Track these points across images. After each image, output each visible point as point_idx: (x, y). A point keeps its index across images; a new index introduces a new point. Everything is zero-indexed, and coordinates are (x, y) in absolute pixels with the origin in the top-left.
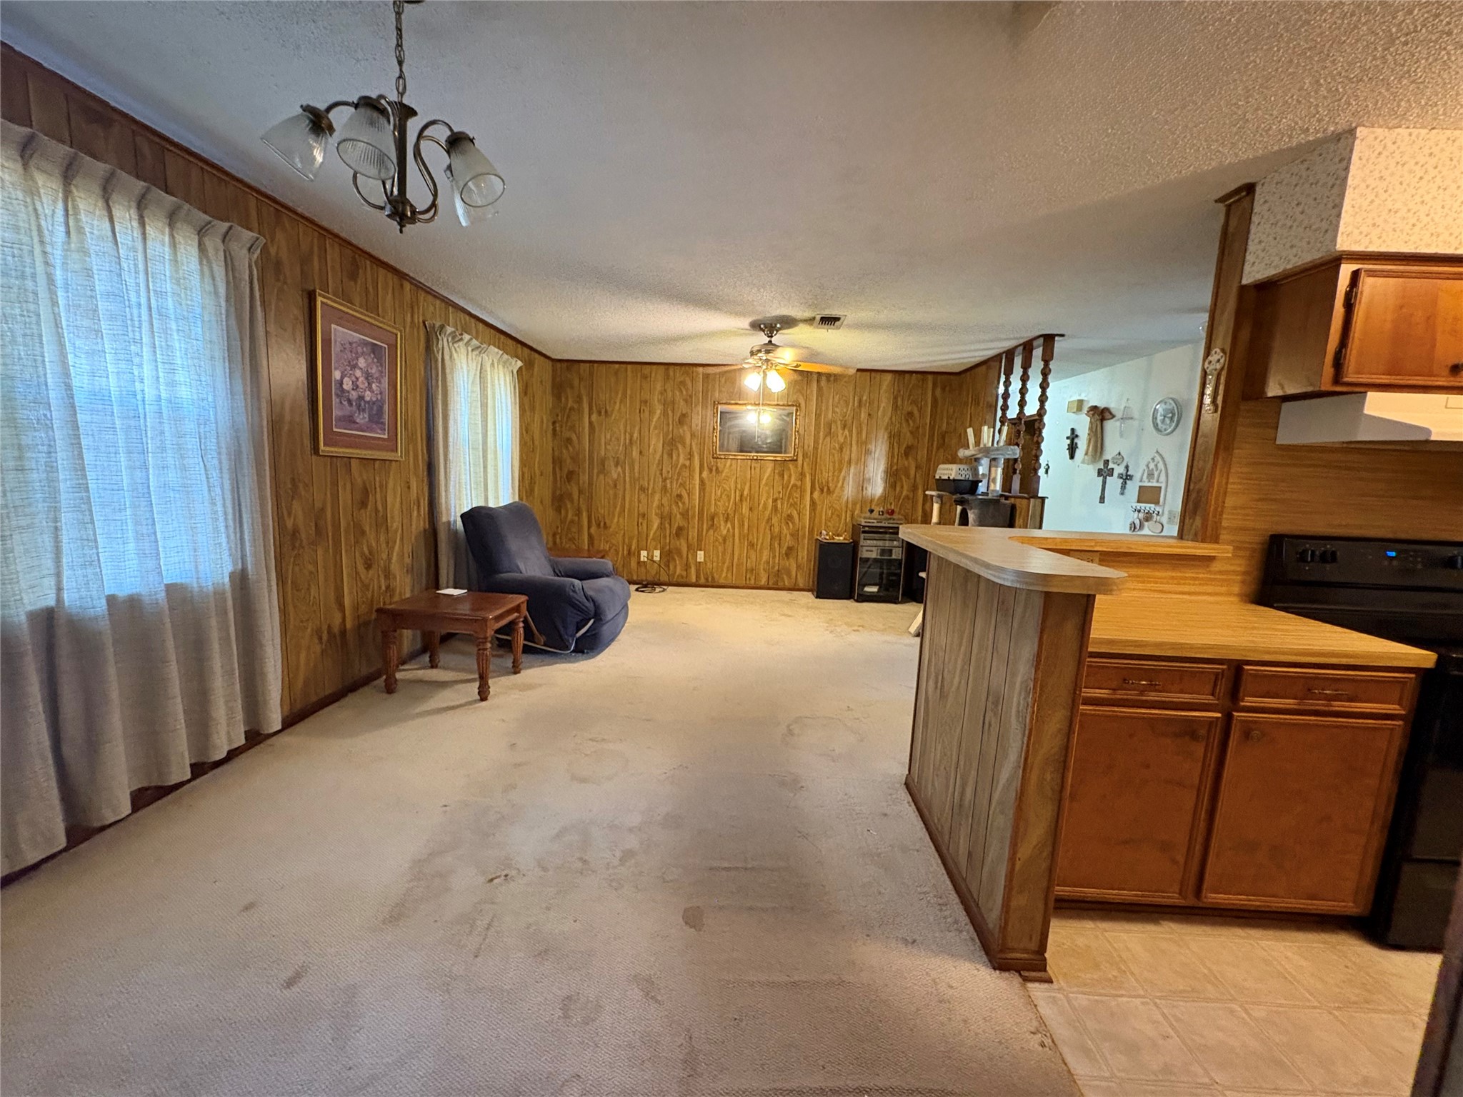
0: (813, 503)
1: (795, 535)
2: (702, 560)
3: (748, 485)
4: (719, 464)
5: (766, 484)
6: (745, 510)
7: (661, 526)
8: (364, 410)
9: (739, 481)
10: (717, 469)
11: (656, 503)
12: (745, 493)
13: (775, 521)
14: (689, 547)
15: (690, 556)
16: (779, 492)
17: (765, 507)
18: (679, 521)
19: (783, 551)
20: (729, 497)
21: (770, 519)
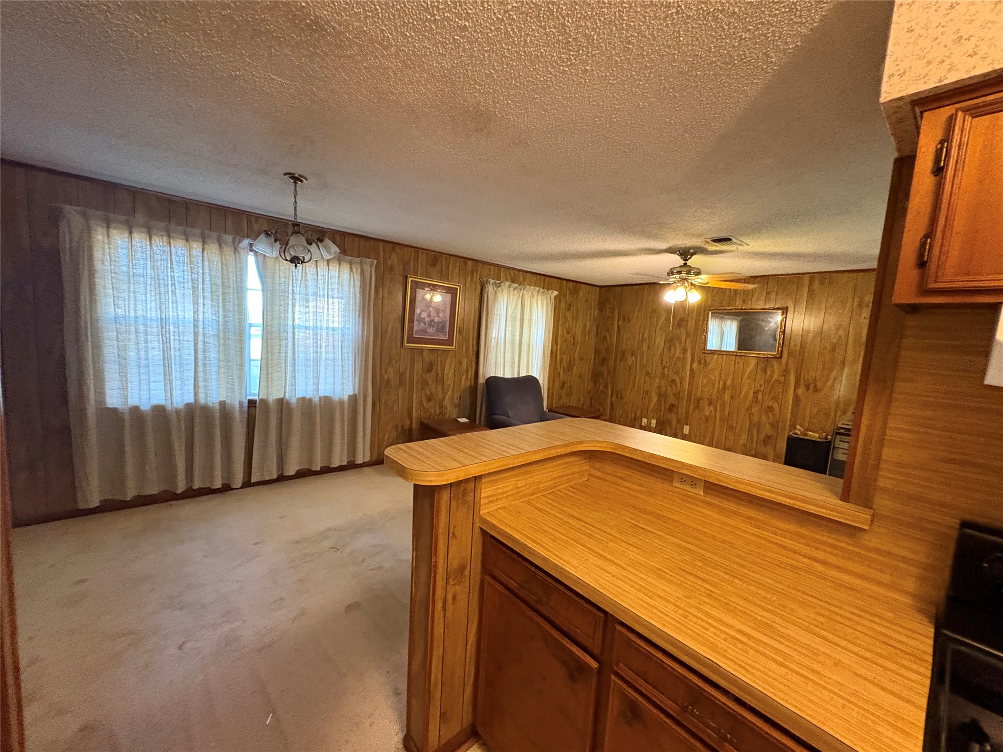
0: (797, 399)
1: (775, 426)
2: (687, 433)
3: (731, 377)
4: (707, 358)
5: (749, 378)
6: (727, 397)
7: (659, 401)
8: (433, 326)
9: (723, 372)
10: (705, 361)
11: (656, 385)
12: (728, 383)
13: (755, 410)
14: (678, 421)
15: (678, 429)
16: (761, 385)
17: (746, 398)
18: (672, 400)
19: (762, 438)
20: (713, 385)
21: (749, 409)
